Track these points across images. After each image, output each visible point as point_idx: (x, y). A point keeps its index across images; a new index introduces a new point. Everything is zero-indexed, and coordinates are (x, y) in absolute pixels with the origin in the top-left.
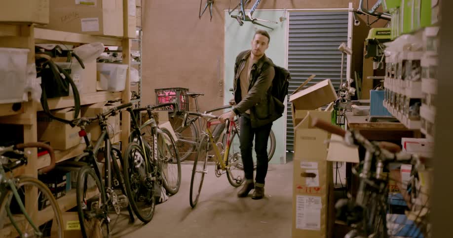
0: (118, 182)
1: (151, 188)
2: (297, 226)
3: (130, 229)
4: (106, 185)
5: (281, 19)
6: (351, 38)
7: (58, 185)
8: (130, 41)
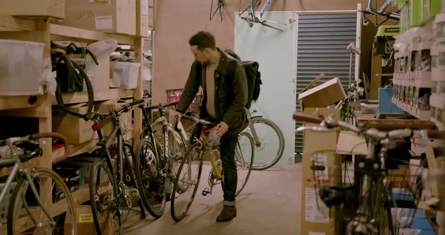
0: (130, 177)
1: (162, 184)
2: (307, 219)
3: (141, 224)
4: (119, 179)
5: (291, 21)
6: (359, 38)
7: (72, 179)
8: (143, 40)
